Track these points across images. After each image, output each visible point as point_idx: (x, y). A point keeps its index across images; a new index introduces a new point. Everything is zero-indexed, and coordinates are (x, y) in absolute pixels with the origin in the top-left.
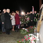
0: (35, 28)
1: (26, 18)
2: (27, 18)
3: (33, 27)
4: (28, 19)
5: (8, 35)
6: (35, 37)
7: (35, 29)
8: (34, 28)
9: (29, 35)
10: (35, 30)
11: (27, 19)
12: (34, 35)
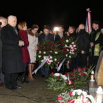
0: (93, 72)
1: (66, 46)
2: (71, 46)
3: (87, 71)
4: (73, 47)
5: (11, 91)
6: (89, 100)
7: (92, 77)
8: (90, 74)
9: (74, 94)
10: (92, 80)
11: (70, 49)
12: (88, 94)
